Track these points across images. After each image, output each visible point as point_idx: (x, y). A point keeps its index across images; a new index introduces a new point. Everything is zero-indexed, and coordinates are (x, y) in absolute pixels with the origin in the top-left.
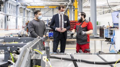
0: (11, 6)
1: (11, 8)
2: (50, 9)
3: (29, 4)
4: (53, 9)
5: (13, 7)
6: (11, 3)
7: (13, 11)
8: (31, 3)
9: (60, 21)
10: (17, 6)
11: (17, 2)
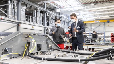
0: (64, 22)
1: (64, 24)
2: (101, 24)
3: (80, 19)
4: (104, 23)
5: (65, 24)
6: (64, 20)
7: (66, 27)
8: (81, 18)
9: (74, 26)
10: (69, 22)
11: (69, 19)
